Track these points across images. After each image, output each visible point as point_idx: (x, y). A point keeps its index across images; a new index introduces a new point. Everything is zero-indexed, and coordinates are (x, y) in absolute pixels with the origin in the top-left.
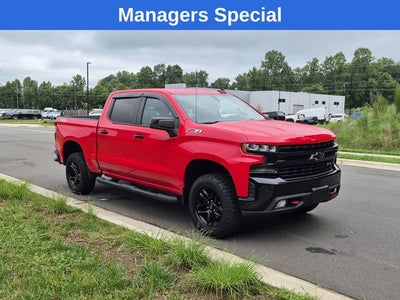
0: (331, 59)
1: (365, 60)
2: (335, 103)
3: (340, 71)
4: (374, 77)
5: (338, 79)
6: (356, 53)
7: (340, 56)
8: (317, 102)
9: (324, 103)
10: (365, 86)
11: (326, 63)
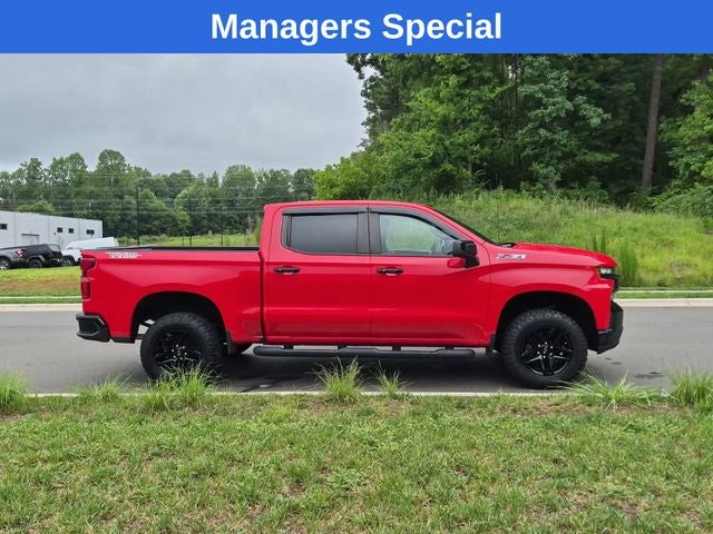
0: (61, 162)
1: (116, 167)
2: (88, 232)
3: (79, 183)
4: (131, 194)
5: (78, 194)
6: (102, 157)
7: (76, 158)
8: (60, 230)
9: (71, 231)
10: (120, 207)
11: (53, 167)
